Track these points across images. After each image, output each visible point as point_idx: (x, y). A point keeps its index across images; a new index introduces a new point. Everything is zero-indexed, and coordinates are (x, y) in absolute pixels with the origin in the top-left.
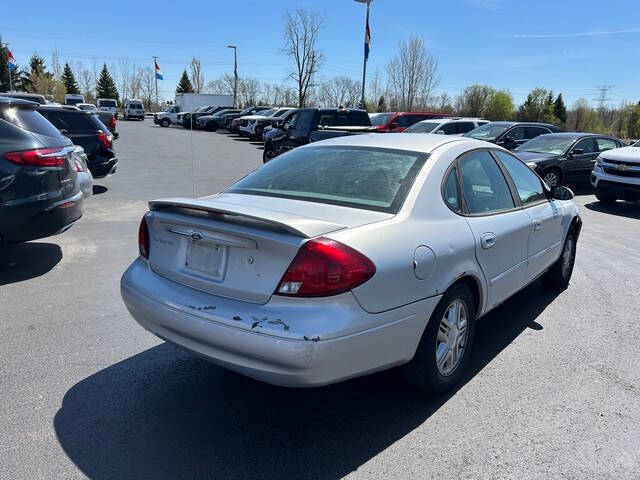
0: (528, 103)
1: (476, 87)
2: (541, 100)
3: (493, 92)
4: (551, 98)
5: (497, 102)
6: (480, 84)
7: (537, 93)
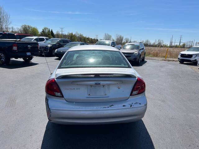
0: (43, 31)
1: (25, 25)
2: (47, 31)
3: (31, 27)
4: (49, 30)
5: (33, 31)
6: (27, 25)
7: (45, 29)
